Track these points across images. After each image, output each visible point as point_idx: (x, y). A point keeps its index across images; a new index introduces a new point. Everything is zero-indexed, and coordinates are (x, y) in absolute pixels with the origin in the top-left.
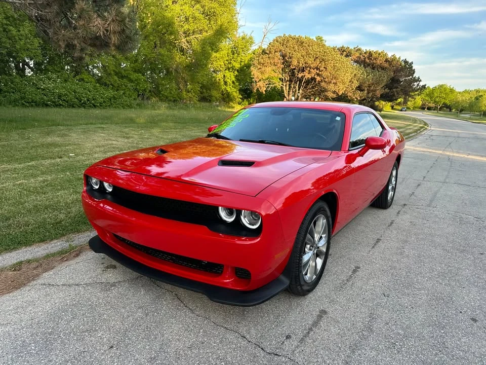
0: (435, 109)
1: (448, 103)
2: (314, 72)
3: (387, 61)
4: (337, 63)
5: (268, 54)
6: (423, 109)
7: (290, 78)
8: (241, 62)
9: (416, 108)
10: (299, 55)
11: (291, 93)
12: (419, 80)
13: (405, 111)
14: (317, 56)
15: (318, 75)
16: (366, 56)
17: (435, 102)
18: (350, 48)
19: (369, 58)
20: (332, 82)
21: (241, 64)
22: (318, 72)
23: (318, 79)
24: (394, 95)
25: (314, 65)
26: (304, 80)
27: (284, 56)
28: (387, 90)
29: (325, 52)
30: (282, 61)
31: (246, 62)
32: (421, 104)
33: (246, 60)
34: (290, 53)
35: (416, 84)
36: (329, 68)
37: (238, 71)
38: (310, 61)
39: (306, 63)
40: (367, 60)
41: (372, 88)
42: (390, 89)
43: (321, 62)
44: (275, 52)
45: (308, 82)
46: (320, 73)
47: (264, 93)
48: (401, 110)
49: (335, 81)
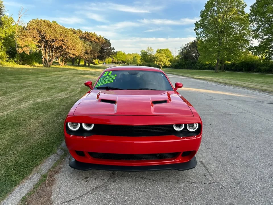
0: (118, 63)
1: (124, 60)
2: (61, 42)
3: (97, 38)
4: (74, 38)
5: (28, 30)
6: (113, 63)
7: (45, 46)
8: (6, 33)
9: (109, 62)
10: (50, 32)
11: (47, 54)
12: (113, 49)
13: (105, 64)
14: (61, 34)
15: (64, 44)
16: (86, 35)
17: (118, 59)
18: (75, 30)
19: (88, 36)
20: (73, 49)
21: (6, 35)
22: (63, 42)
23: (64, 47)
24: (103, 56)
25: (60, 38)
26: (54, 47)
27: (40, 32)
28: (100, 54)
29: (66, 32)
30: (39, 35)
31: (10, 34)
32: (111, 61)
33: (10, 32)
34: (44, 31)
35: (113, 51)
36: (70, 41)
37: (4, 39)
38: (58, 36)
39: (55, 37)
40: (87, 37)
41: (93, 53)
42: (101, 53)
43: (64, 37)
44: (33, 29)
45: (57, 48)
46: (65, 43)
47: (29, 54)
48: (103, 64)
49: (74, 48)
